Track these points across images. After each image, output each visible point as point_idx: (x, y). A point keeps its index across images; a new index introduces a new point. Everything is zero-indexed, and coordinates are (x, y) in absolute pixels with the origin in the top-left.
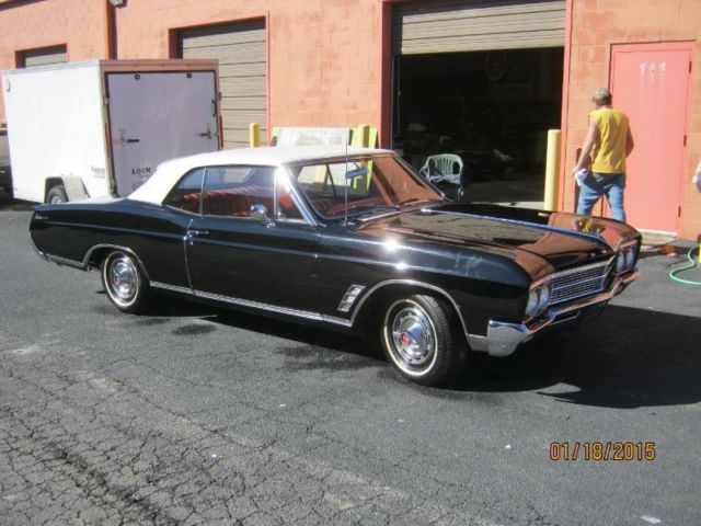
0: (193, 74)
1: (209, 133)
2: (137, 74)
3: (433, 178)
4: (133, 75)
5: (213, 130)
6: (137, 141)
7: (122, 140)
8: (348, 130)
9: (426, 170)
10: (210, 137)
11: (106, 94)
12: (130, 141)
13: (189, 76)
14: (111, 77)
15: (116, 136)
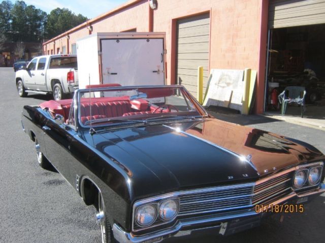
0: (150, 40)
1: (159, 70)
2: (118, 40)
3: (286, 100)
4: (116, 40)
5: (161, 69)
6: (116, 74)
7: (108, 73)
8: (242, 71)
9: (283, 96)
10: (158, 73)
11: (101, 50)
12: (112, 74)
13: (148, 41)
14: (102, 41)
15: (105, 71)
